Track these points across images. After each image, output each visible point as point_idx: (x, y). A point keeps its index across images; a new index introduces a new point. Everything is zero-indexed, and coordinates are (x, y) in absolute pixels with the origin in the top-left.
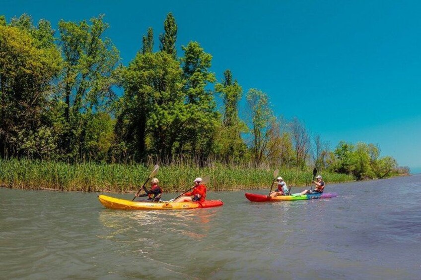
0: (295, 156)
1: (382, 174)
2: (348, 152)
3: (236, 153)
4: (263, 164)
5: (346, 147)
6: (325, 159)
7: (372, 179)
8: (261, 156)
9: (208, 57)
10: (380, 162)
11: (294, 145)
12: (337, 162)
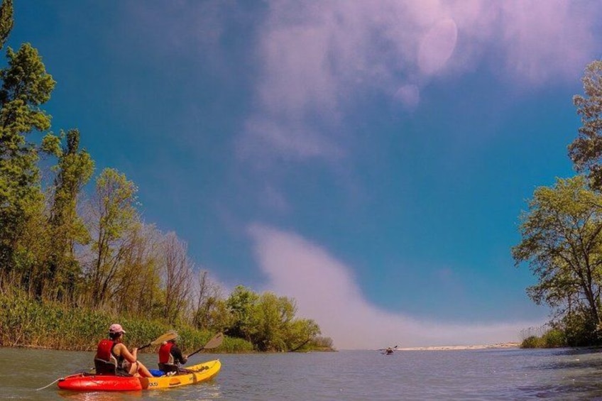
0: (163, 300)
1: (294, 346)
2: (249, 305)
3: (59, 277)
4: (104, 305)
5: (246, 296)
6: (210, 310)
7: (281, 351)
8: (104, 291)
9: (49, 79)
10: (294, 326)
11: (164, 279)
12: (230, 318)
